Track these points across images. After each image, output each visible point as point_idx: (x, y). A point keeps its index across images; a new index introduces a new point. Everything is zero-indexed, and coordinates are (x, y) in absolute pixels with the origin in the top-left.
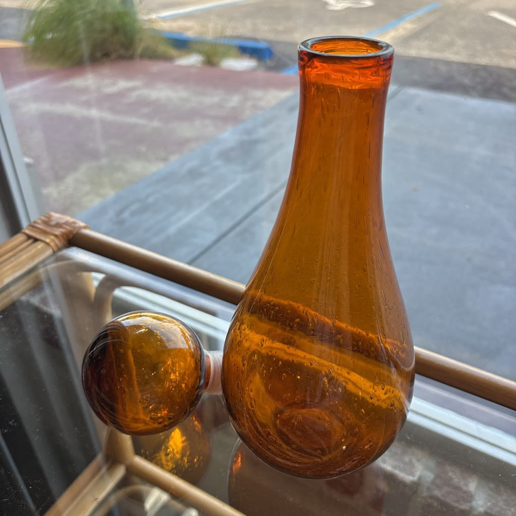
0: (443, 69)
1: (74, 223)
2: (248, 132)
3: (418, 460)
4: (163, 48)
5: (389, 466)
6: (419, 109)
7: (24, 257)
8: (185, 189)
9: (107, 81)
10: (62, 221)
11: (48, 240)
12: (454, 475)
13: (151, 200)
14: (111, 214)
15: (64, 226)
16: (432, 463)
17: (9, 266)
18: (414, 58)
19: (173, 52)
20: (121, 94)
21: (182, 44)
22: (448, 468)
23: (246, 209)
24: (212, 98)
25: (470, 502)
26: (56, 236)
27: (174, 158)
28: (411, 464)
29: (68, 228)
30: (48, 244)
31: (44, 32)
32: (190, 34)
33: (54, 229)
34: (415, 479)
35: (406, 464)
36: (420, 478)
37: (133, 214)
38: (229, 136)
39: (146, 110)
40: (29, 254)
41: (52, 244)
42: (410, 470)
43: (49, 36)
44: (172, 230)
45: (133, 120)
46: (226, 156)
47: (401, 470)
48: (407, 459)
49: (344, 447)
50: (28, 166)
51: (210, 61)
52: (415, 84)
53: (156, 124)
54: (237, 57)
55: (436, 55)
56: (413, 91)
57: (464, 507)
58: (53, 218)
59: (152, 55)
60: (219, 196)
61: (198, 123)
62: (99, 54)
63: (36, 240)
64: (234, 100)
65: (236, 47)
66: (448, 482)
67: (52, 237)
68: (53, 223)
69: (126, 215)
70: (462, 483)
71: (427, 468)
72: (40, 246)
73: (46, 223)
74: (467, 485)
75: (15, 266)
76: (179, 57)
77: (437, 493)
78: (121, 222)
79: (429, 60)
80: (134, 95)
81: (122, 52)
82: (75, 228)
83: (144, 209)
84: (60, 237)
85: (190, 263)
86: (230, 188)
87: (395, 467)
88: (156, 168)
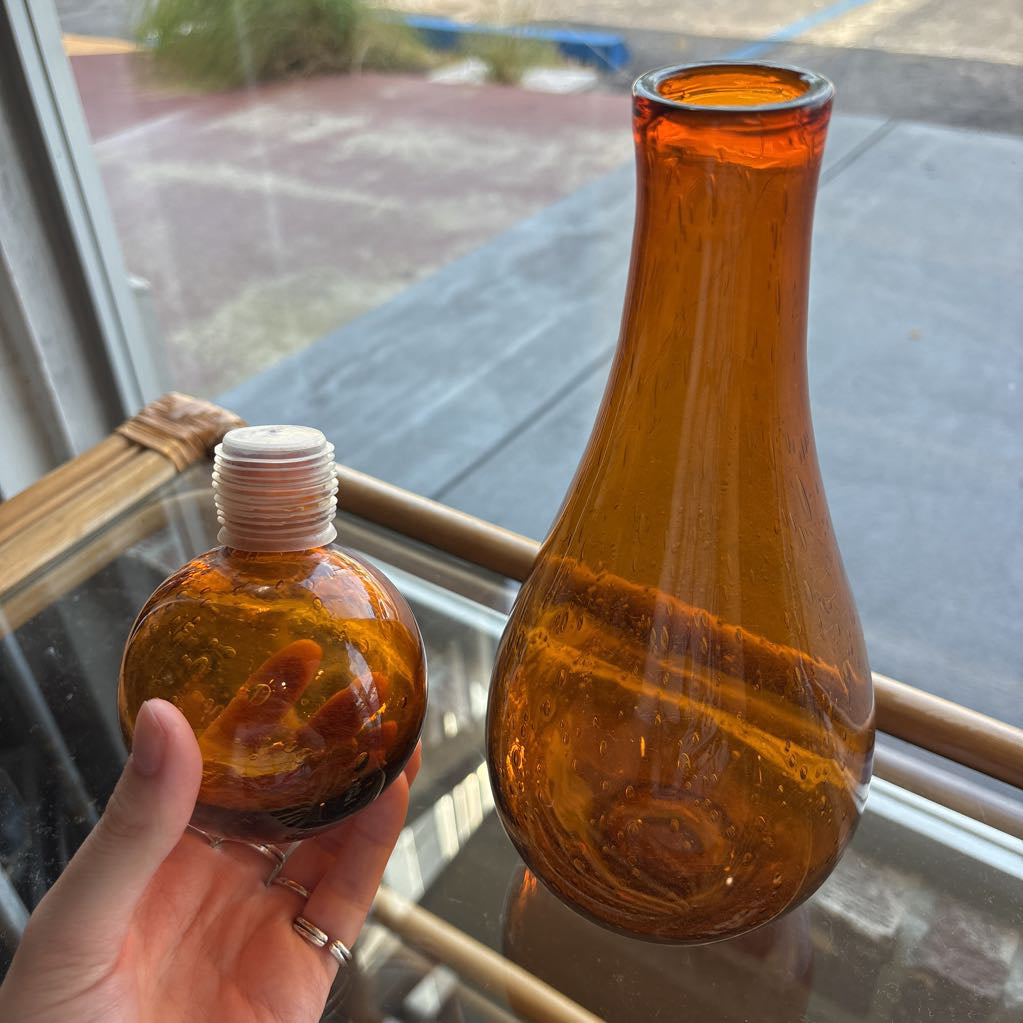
0: (986, 80)
1: (217, 415)
2: (576, 218)
3: (898, 895)
4: (407, 49)
5: (838, 904)
6: (930, 168)
7: (120, 481)
8: (446, 336)
9: (297, 118)
10: (195, 412)
11: (166, 449)
12: (971, 928)
13: (380, 356)
14: (301, 385)
15: (199, 421)
16: (925, 902)
17: (92, 500)
18: (923, 57)
19: (428, 56)
20: (323, 145)
21: (446, 40)
22: (959, 912)
23: (564, 377)
24: (504, 149)
25: (1002, 982)
26: (182, 441)
27: (426, 272)
28: (881, 900)
29: (207, 425)
30: (166, 456)
31: (176, 20)
32: (461, 20)
33: (179, 426)
34: (889, 931)
35: (871, 900)
36: (899, 931)
37: (345, 384)
38: (536, 226)
39: (372, 176)
40: (130, 476)
41: (174, 457)
42: (881, 912)
43: (187, 29)
44: (419, 418)
45: (347, 195)
46: (530, 268)
47: (862, 913)
48: (873, 891)
49: (730, 881)
50: (139, 293)
51: (501, 76)
52: (923, 115)
53: (390, 203)
54: (554, 64)
55: (970, 52)
56: (916, 130)
57: (989, 991)
58: (177, 406)
59: (386, 64)
60: (512, 349)
61: (473, 200)
62: (281, 65)
63: (144, 448)
64: (549, 153)
65: (554, 43)
66: (958, 942)
67: (175, 443)
68: (177, 415)
69: (332, 386)
70: (986, 945)
71: (914, 910)
72: (151, 459)
73: (165, 414)
74: (994, 948)
75: (106, 499)
76: (440, 65)
77: (934, 961)
78: (321, 401)
79: (954, 62)
80: (350, 145)
81: (327, 58)
82: (218, 425)
83: (368, 375)
84: (190, 442)
85: (437, 497)
86: (535, 333)
87: (848, 907)
88: (390, 294)
